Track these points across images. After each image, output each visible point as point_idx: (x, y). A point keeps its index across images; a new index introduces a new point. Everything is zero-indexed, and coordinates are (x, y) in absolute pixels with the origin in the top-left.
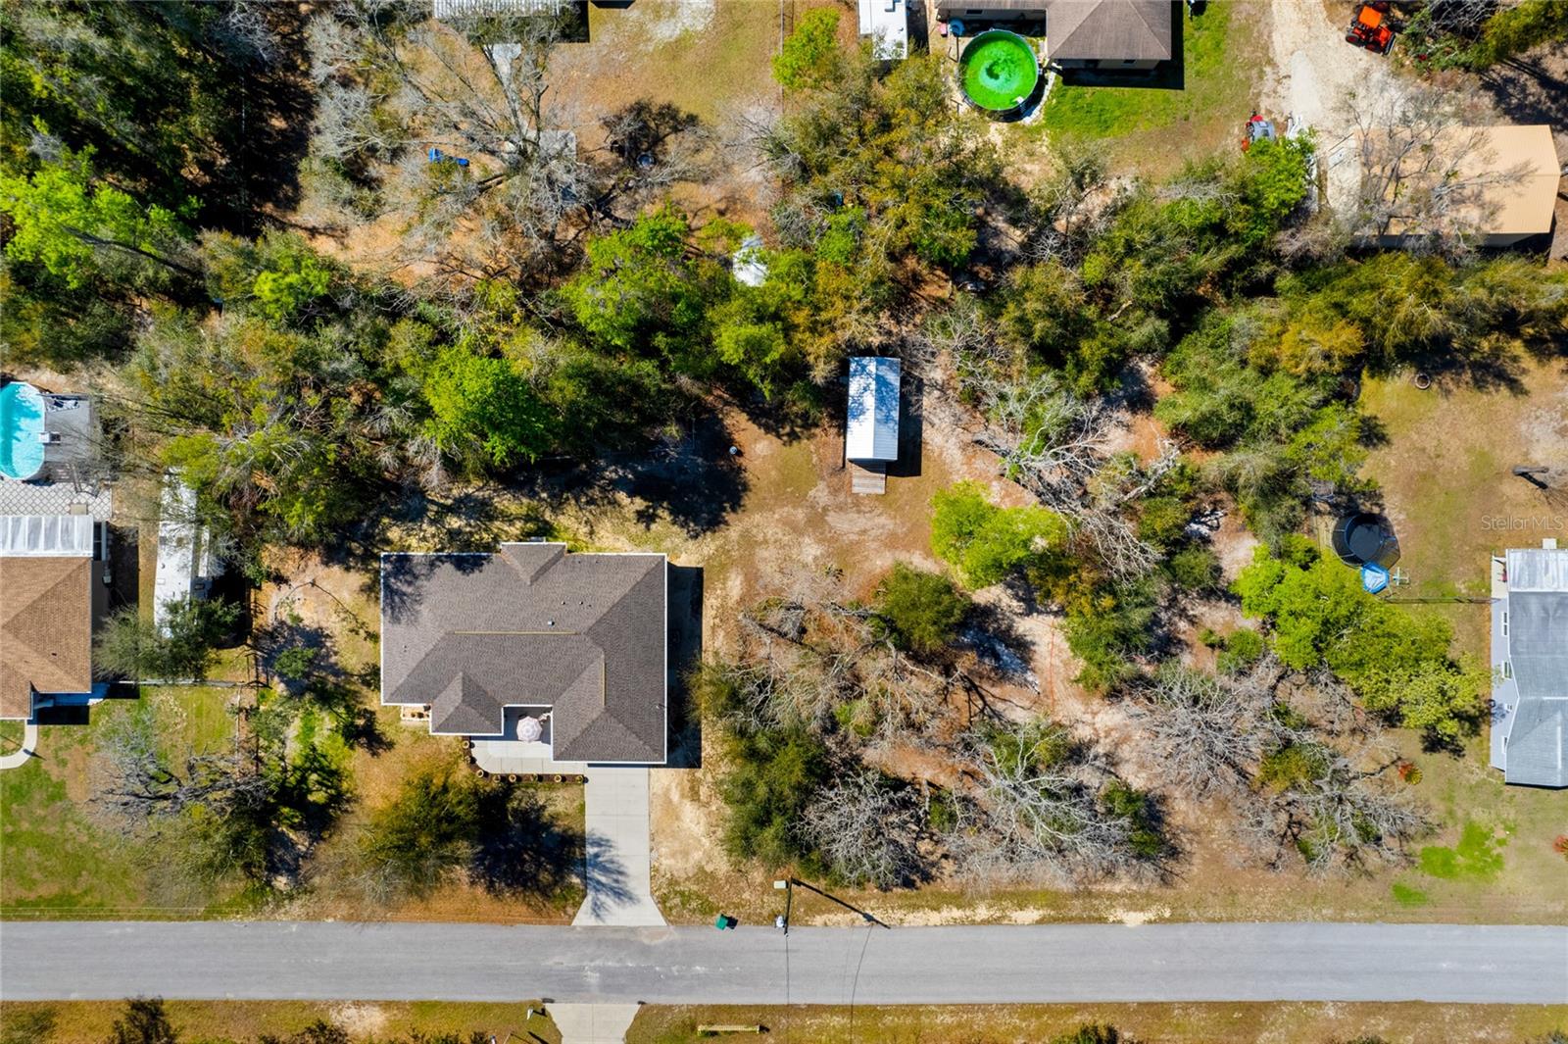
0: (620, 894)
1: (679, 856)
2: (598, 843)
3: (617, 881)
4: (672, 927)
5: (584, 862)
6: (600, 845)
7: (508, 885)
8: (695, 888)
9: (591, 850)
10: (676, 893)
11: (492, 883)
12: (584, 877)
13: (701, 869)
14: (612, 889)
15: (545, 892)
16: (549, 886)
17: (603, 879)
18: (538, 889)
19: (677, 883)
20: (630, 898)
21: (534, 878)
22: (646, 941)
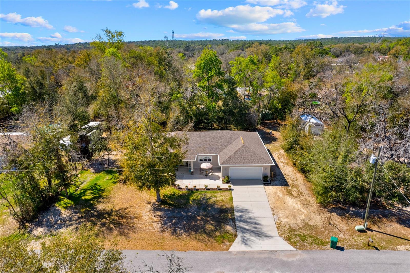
0: (259, 234)
1: (291, 218)
2: (241, 211)
3: (255, 228)
4: (300, 251)
5: (234, 220)
6: (242, 212)
7: (185, 231)
8: (307, 233)
9: (237, 214)
10: (296, 235)
11: (175, 230)
12: (235, 227)
13: (306, 224)
14: (253, 232)
15: (209, 234)
16: (213, 231)
17: (247, 227)
18: (205, 233)
19: (295, 230)
20: (266, 236)
21: (203, 227)
22: (285, 259)
